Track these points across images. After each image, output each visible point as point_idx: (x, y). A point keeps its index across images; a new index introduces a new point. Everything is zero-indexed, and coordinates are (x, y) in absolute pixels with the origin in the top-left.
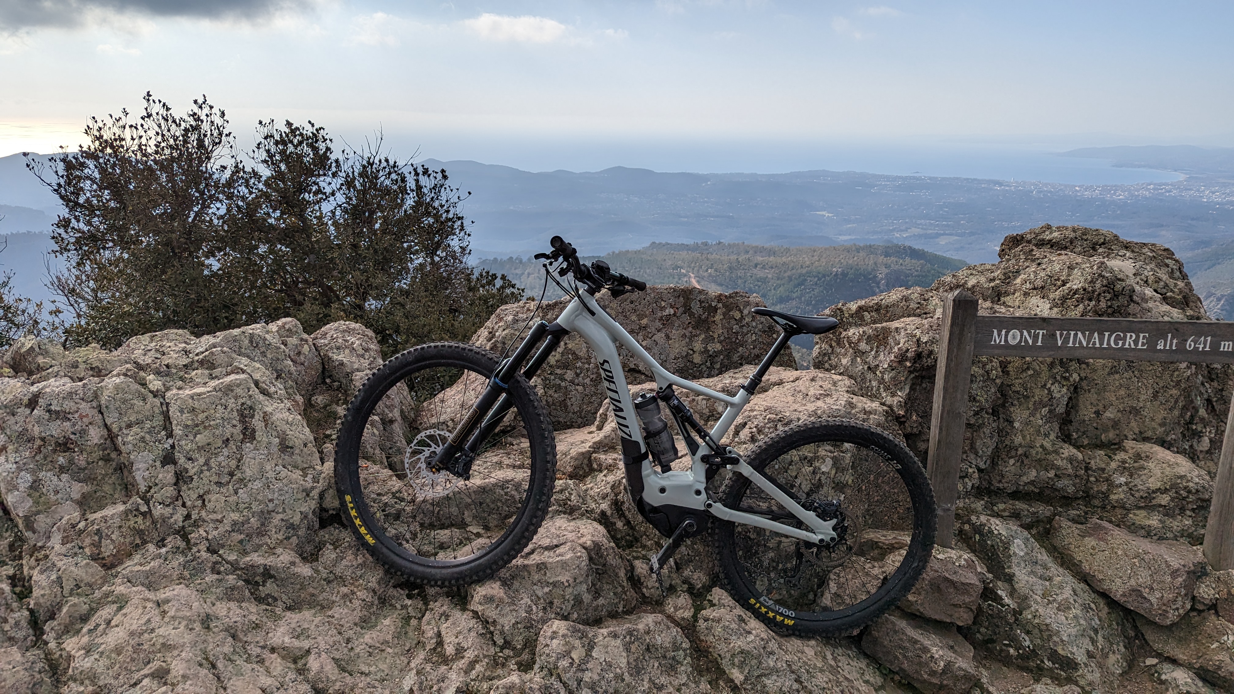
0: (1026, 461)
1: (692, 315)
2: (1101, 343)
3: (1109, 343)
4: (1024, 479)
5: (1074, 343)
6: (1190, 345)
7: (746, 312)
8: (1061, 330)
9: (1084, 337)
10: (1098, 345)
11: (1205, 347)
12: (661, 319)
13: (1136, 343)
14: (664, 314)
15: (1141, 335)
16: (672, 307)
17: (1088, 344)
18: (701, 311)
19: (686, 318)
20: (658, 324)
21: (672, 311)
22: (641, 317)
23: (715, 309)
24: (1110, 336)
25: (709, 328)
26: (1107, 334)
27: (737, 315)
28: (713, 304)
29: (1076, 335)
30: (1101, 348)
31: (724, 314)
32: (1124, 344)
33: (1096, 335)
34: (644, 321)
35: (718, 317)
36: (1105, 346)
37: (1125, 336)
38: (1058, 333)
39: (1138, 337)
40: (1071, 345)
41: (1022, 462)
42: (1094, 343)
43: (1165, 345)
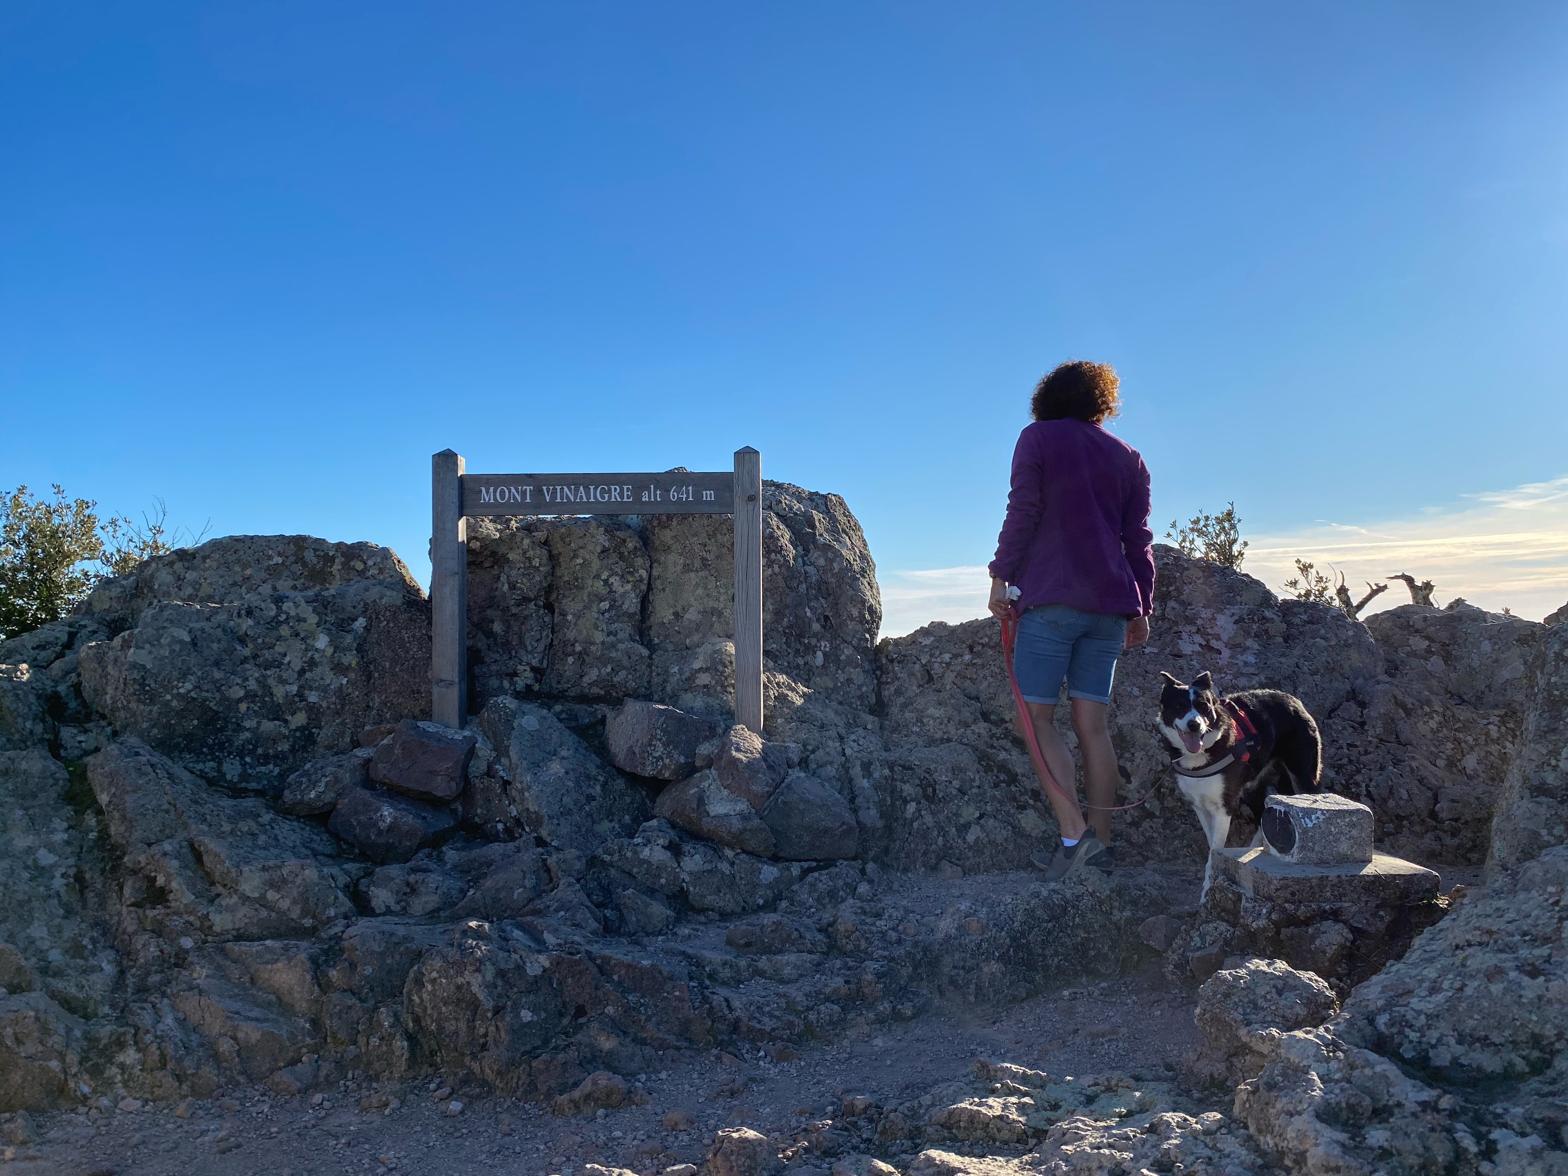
0: (587, 660)
1: (305, 564)
2: (588, 498)
3: (595, 497)
4: (586, 679)
5: (562, 498)
6: (673, 495)
7: (370, 563)
8: (548, 485)
9: (570, 490)
10: (585, 500)
11: (688, 497)
12: (268, 568)
13: (622, 497)
14: (271, 563)
15: (625, 487)
16: (279, 555)
17: (575, 498)
18: (315, 560)
19: (298, 568)
20: (263, 575)
21: (280, 560)
22: (245, 567)
23: (332, 559)
24: (595, 489)
25: (325, 580)
26: (592, 487)
27: (360, 566)
28: (331, 554)
29: (562, 489)
30: (588, 502)
31: (343, 564)
32: (610, 497)
33: (581, 488)
34: (248, 572)
35: (337, 567)
36: (592, 500)
37: (610, 490)
38: (545, 488)
39: (622, 490)
40: (559, 500)
41: (584, 661)
42: (581, 497)
43: (650, 497)
